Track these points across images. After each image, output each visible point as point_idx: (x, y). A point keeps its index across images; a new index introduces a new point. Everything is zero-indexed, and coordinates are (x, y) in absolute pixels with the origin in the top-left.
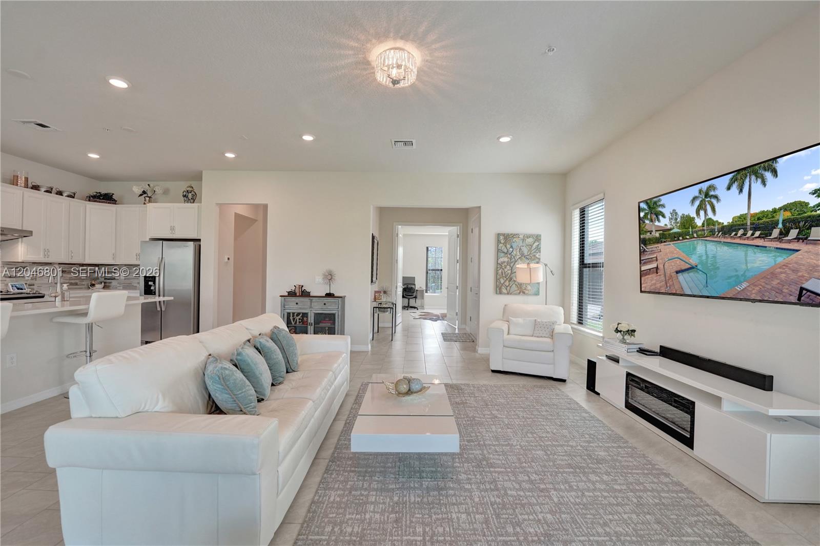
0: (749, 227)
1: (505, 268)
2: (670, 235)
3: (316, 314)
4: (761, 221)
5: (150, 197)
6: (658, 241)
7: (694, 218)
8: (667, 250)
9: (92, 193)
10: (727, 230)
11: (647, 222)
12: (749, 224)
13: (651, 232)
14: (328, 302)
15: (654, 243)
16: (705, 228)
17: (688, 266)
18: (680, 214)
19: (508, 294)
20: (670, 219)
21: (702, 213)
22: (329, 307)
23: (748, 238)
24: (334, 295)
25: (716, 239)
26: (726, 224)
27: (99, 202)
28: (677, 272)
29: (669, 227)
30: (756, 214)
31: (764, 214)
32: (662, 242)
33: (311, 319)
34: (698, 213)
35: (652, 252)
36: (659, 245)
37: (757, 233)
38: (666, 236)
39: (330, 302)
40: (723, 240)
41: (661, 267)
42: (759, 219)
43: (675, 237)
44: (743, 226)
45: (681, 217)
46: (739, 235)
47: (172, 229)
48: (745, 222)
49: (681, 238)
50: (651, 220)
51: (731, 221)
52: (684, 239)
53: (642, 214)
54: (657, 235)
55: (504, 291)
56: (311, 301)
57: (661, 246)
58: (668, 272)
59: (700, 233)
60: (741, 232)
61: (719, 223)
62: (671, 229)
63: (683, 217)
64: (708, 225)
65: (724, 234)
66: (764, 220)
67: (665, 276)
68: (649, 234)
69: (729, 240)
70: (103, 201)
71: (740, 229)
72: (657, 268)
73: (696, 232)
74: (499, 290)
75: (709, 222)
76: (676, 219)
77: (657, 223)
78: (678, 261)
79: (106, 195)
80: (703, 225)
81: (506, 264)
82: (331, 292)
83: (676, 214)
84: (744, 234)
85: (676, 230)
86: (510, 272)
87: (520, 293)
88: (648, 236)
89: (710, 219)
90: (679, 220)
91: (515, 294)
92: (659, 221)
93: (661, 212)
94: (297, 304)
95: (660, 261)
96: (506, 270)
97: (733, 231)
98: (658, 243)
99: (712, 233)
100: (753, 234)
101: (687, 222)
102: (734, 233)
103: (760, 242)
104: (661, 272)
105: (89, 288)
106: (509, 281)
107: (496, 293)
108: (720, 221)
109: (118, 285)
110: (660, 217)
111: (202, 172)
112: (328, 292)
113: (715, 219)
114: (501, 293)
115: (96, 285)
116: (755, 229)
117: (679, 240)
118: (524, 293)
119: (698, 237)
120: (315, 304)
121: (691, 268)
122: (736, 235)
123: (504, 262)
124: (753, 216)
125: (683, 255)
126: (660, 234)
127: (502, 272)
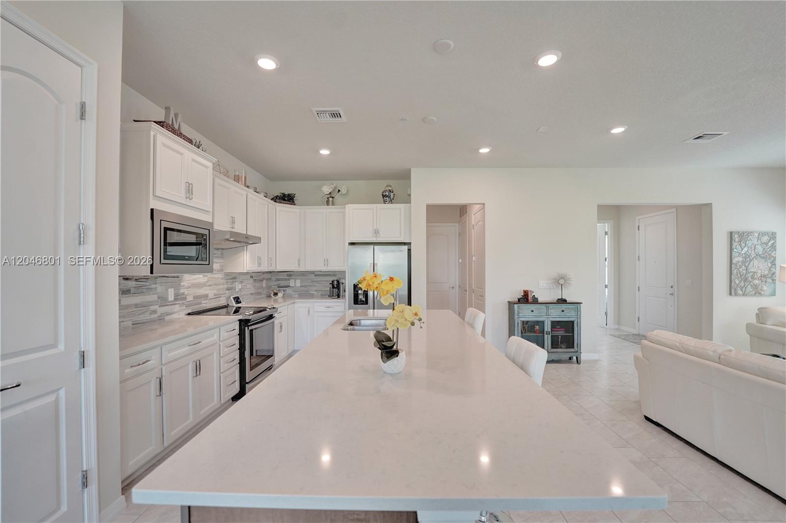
1: (740, 268)
3: (553, 322)
5: (333, 198)
9: (278, 193)
14: (566, 309)
19: (744, 295)
22: (567, 314)
24: (566, 301)
27: (283, 203)
33: (548, 327)
39: (569, 308)
47: (376, 232)
55: (741, 292)
56: (548, 309)
70: (286, 202)
74: (732, 291)
79: (289, 195)
81: (741, 264)
82: (563, 298)
86: (745, 272)
87: (755, 294)
91: (751, 295)
94: (532, 311)
96: (741, 270)
105: (271, 296)
106: (745, 282)
107: (730, 294)
109: (293, 293)
111: (410, 170)
112: (560, 298)
114: (736, 294)
115: (279, 294)
118: (760, 294)
120: (553, 311)
123: (739, 262)
127: (737, 272)
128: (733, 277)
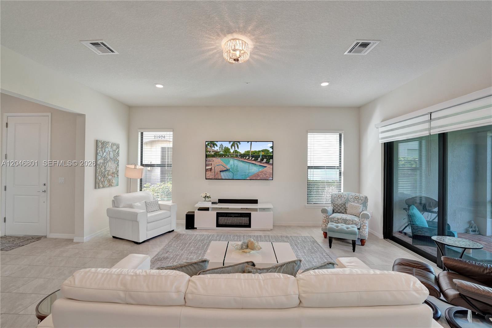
0: (250, 156)
1: (101, 167)
2: (219, 154)
4: (255, 154)
6: (213, 156)
7: (230, 149)
8: (217, 161)
10: (243, 156)
11: (209, 147)
12: (250, 155)
13: (210, 152)
15: (211, 157)
16: (234, 154)
17: (226, 169)
18: (224, 146)
19: (103, 187)
20: (220, 148)
21: (233, 147)
23: (250, 160)
25: (238, 159)
26: (242, 153)
28: (221, 171)
29: (219, 151)
30: (253, 151)
31: (256, 152)
32: (214, 157)
34: (232, 147)
35: (210, 161)
36: (213, 158)
37: (253, 159)
38: (217, 155)
40: (241, 159)
41: (213, 168)
42: (254, 153)
43: (221, 156)
44: (248, 155)
45: (224, 148)
46: (247, 158)
48: (249, 154)
49: (223, 156)
50: (211, 147)
51: (244, 152)
52: (225, 157)
53: (207, 143)
54: (213, 153)
55: (101, 186)
57: (214, 159)
58: (216, 171)
59: (232, 155)
60: (247, 157)
61: (240, 153)
62: (219, 152)
63: (225, 148)
64: (235, 153)
65: (241, 157)
66: (256, 154)
67: (215, 173)
68: (209, 152)
69: (243, 160)
71: (247, 156)
72: (211, 169)
73: (230, 155)
74: (97, 185)
75: (236, 151)
76: (222, 148)
77: (213, 148)
78: (222, 167)
80: (233, 152)
81: (101, 164)
83: (222, 146)
84: (249, 158)
85: (221, 153)
86: (104, 170)
87: (109, 186)
88: (208, 153)
89: (236, 150)
90: (223, 148)
91: (107, 187)
92: (214, 147)
93: (215, 144)
95: (212, 166)
96: (102, 169)
97: (245, 156)
98: (213, 157)
99: (237, 156)
100: (252, 159)
101: (227, 150)
102: (245, 157)
103: (254, 162)
104: (213, 171)
106: (104, 178)
107: (95, 188)
108: (240, 152)
110: (215, 146)
113: (238, 151)
114: (99, 188)
116: (253, 157)
117: (222, 157)
118: (111, 185)
119: (231, 157)
121: (227, 170)
122: (246, 158)
124: (252, 152)
125: (223, 164)
126: (214, 153)
127: (100, 171)
128: (97, 175)
